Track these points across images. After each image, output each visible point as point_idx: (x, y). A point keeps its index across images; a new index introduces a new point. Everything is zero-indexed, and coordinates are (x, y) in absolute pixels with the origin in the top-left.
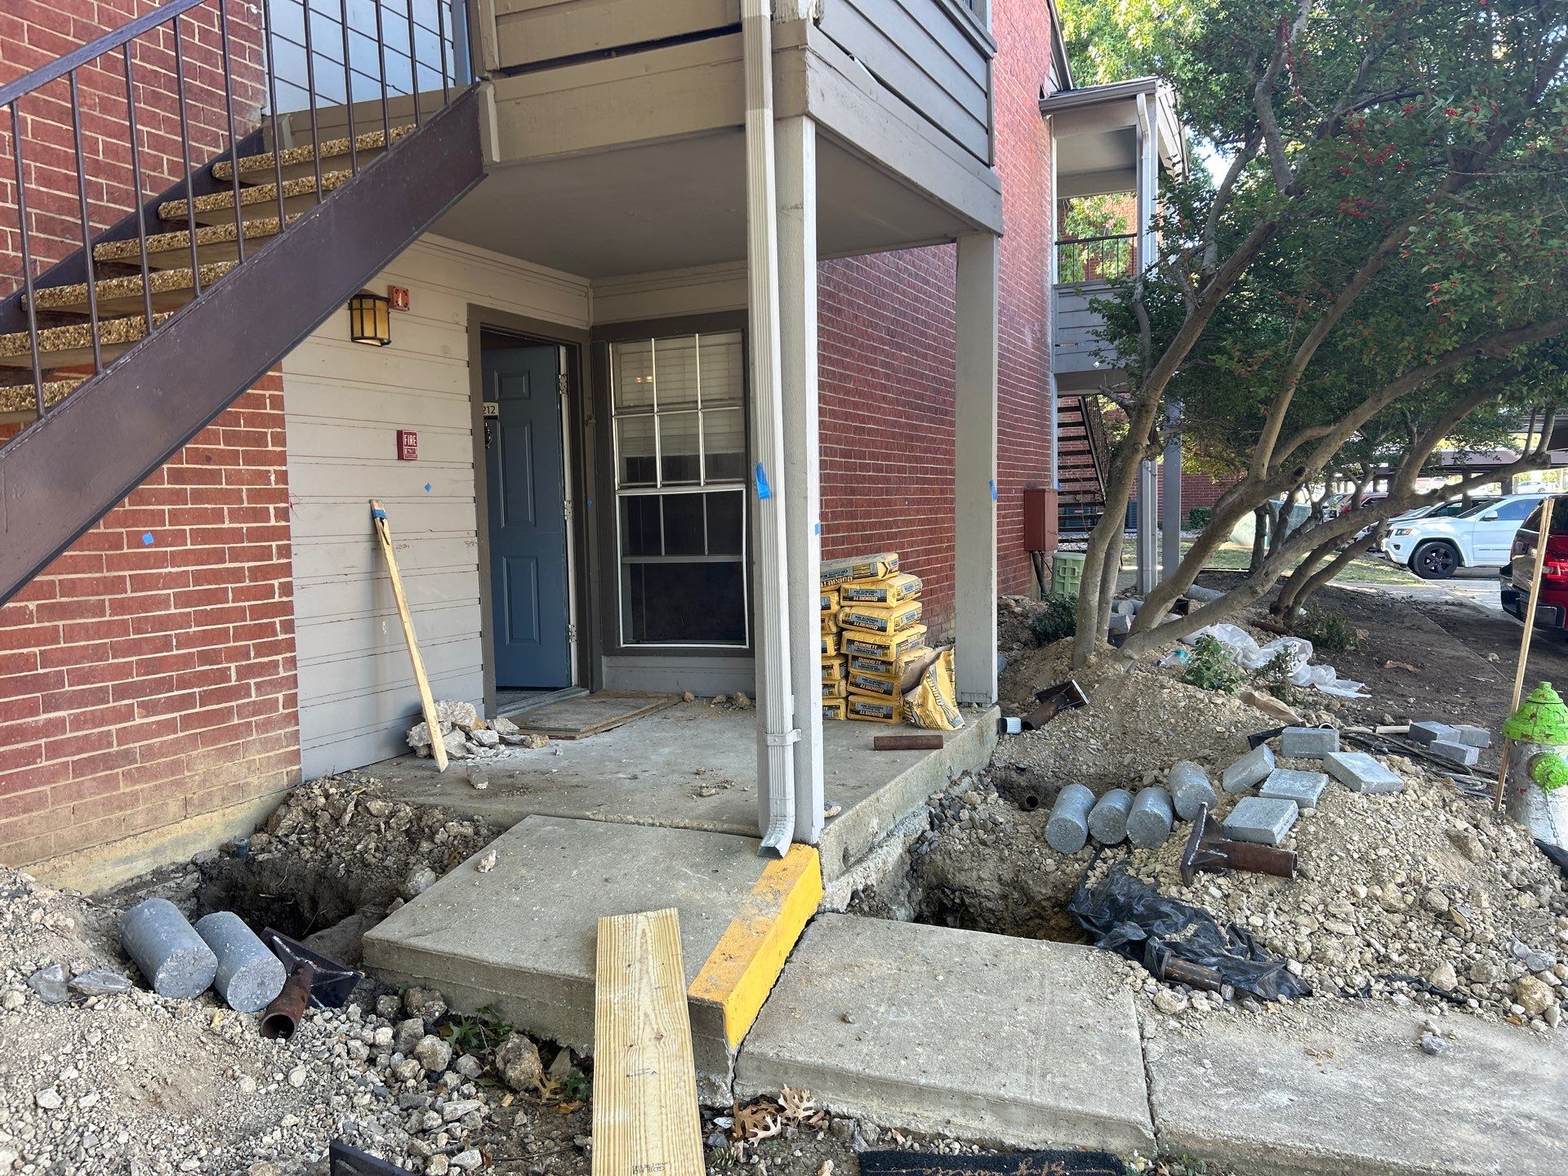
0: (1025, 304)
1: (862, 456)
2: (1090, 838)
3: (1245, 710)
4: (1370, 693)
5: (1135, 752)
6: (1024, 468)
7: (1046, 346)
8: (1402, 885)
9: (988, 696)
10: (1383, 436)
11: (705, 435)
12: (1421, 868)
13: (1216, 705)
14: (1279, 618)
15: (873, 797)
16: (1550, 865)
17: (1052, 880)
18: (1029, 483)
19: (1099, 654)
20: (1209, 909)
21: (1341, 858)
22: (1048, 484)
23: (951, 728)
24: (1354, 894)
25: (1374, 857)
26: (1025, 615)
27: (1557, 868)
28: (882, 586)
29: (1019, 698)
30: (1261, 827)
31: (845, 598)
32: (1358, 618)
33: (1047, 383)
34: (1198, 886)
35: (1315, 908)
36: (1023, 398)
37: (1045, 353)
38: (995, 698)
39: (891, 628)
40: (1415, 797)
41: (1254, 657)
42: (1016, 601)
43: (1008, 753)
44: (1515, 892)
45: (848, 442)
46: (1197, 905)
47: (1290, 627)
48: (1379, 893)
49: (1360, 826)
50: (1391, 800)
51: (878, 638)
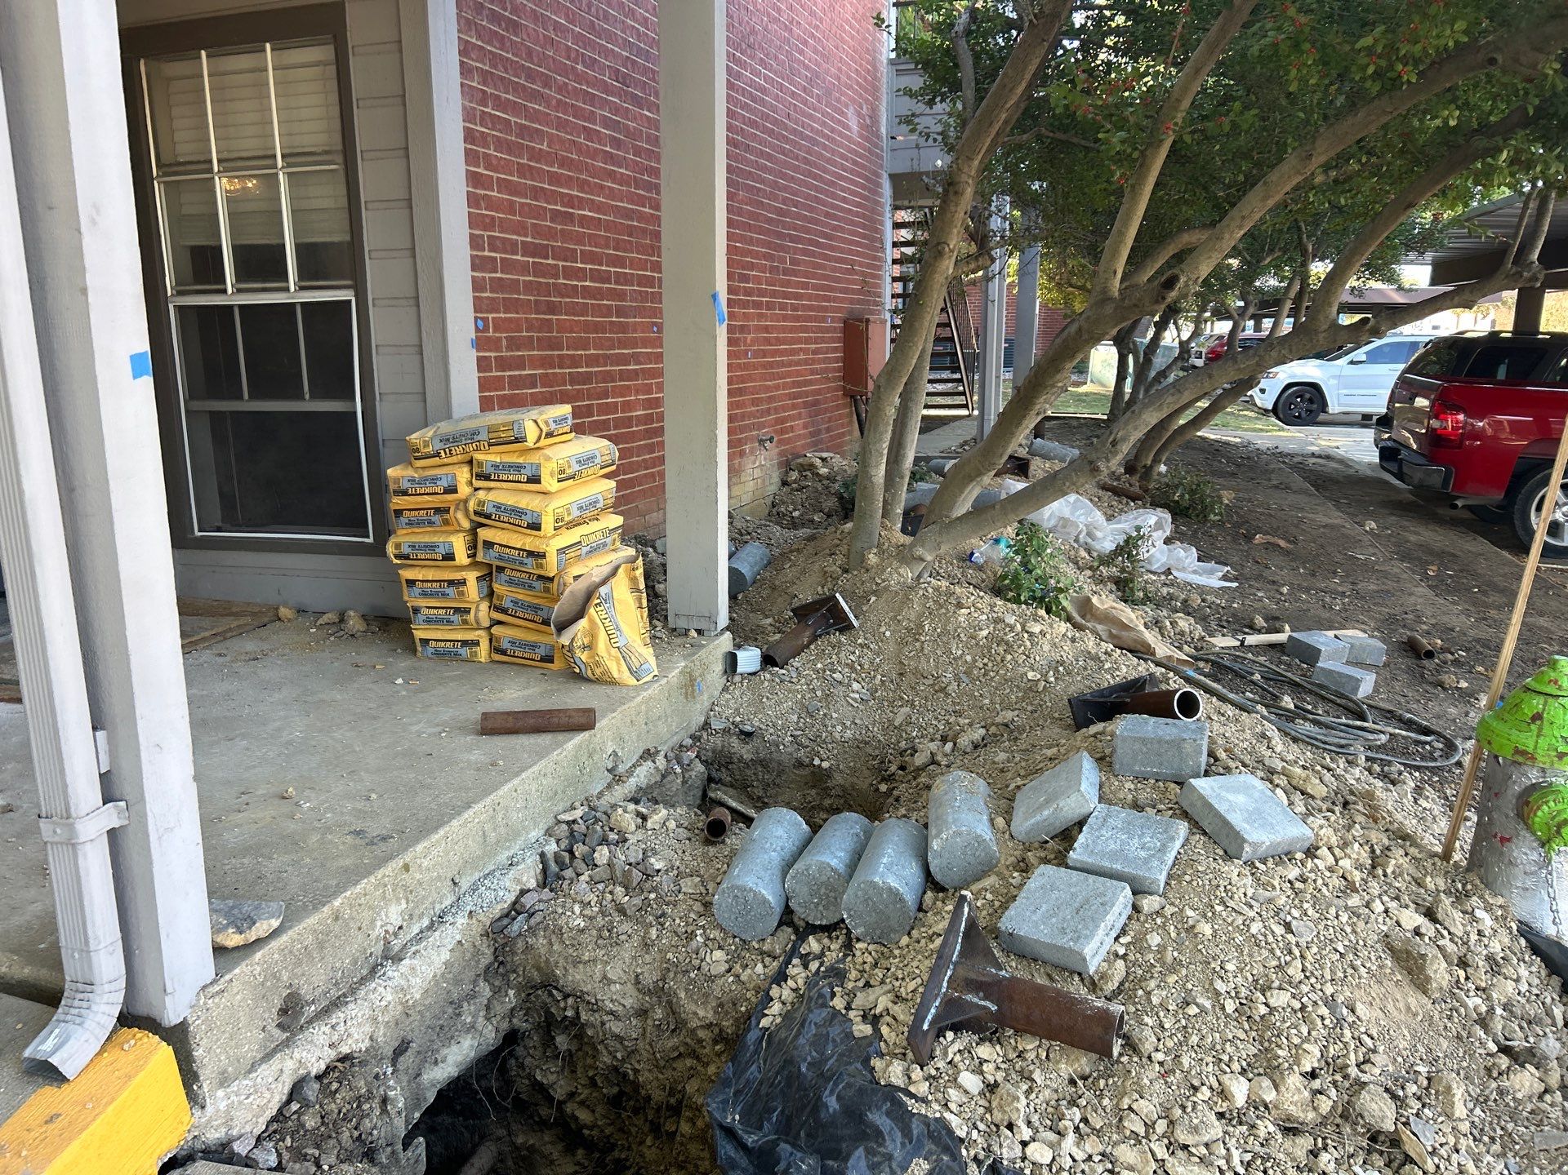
0: (849, 77)
1: (570, 256)
2: (788, 911)
3: (1073, 640)
4: (1236, 579)
5: (913, 706)
6: (845, 291)
7: (879, 137)
8: (1313, 1075)
9: (712, 619)
10: (1269, 260)
11: (294, 212)
12: (1347, 1033)
13: (1031, 634)
14: (1135, 480)
15: (398, 863)
16: (1544, 973)
17: (718, 993)
18: (851, 311)
19: (881, 552)
20: (954, 1121)
21: (1203, 1010)
22: (879, 312)
23: (633, 682)
24: (1223, 1093)
25: (1263, 1010)
26: (831, 478)
27: (1556, 981)
28: (534, 458)
29: (775, 611)
30: (1062, 941)
31: (480, 477)
32: (1222, 474)
33: (879, 185)
34: (941, 1064)
35: (1150, 1126)
36: (844, 200)
37: (876, 146)
38: (723, 620)
39: (548, 524)
40: (1331, 860)
41: (1099, 534)
42: (823, 460)
43: (735, 707)
44: (1504, 1062)
45: (537, 231)
46: (934, 1111)
47: (1146, 491)
48: (1270, 1096)
49: (1239, 939)
50: (1293, 873)
51: (529, 540)
